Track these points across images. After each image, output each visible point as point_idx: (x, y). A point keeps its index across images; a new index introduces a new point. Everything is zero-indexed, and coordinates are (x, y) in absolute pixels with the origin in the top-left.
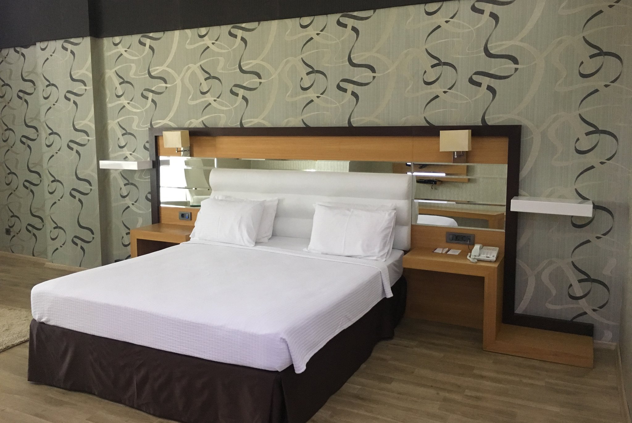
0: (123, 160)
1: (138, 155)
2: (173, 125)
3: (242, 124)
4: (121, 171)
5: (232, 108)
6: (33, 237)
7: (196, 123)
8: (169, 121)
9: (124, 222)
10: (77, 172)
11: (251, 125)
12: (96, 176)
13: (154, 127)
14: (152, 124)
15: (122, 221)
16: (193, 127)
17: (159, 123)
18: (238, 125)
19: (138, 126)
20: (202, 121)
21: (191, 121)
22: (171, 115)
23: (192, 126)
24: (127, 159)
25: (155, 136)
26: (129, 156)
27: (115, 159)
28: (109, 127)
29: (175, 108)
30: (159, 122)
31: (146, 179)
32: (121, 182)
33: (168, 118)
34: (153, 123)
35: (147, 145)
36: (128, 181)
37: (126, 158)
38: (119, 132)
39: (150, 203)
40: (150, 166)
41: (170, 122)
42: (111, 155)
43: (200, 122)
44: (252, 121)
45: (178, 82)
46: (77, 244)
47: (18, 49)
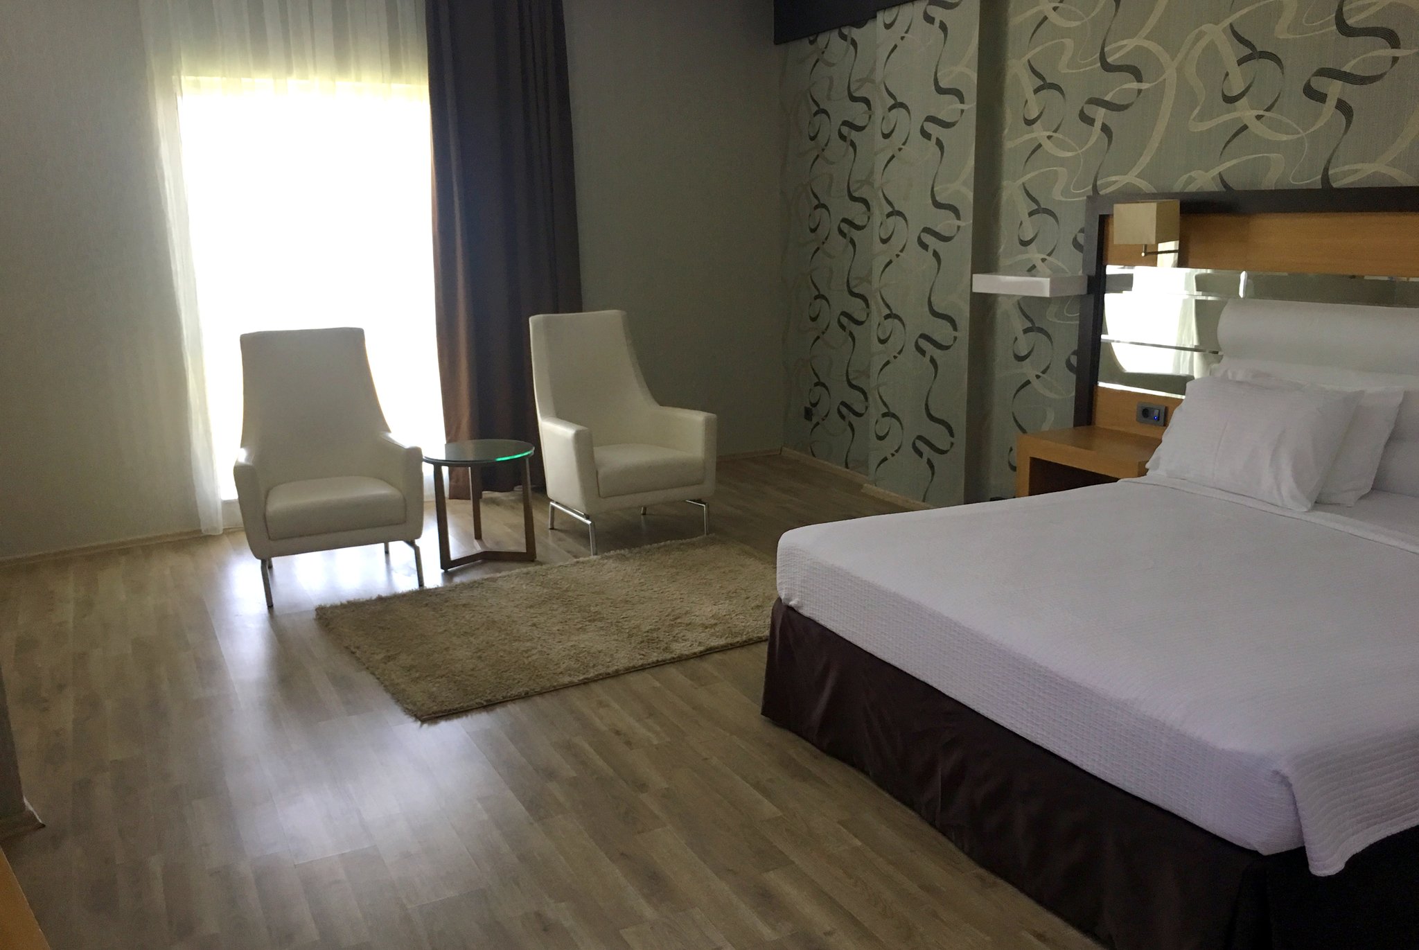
0: (1026, 272)
1: (1060, 264)
2: (1144, 185)
3: (1328, 179)
4: (1019, 298)
5: (1303, 134)
6: (849, 429)
7: (1203, 180)
8: (1136, 176)
9: (1016, 414)
10: (932, 299)
11: (1352, 183)
12: (966, 308)
13: (1102, 193)
14: (1096, 184)
15: (1013, 413)
16: (1195, 190)
17: (1115, 182)
18: (1315, 181)
19: (1065, 192)
20: (1220, 173)
21: (1190, 176)
22: (1145, 160)
23: (1192, 188)
24: (1033, 272)
25: (1101, 216)
26: (1039, 264)
27: (1011, 271)
28: (1005, 195)
29: (1154, 143)
30: (1114, 180)
31: (1071, 319)
32: (1019, 324)
33: (1136, 170)
34: (1099, 183)
35: (1081, 239)
36: (1031, 321)
37: (1032, 270)
38: (1024, 206)
39: (1073, 377)
40: (1080, 288)
41: (1139, 180)
42: (1004, 262)
43: (1213, 178)
44: (1356, 171)
45: (1170, 75)
46: (920, 454)
47: (845, 31)
